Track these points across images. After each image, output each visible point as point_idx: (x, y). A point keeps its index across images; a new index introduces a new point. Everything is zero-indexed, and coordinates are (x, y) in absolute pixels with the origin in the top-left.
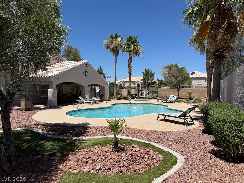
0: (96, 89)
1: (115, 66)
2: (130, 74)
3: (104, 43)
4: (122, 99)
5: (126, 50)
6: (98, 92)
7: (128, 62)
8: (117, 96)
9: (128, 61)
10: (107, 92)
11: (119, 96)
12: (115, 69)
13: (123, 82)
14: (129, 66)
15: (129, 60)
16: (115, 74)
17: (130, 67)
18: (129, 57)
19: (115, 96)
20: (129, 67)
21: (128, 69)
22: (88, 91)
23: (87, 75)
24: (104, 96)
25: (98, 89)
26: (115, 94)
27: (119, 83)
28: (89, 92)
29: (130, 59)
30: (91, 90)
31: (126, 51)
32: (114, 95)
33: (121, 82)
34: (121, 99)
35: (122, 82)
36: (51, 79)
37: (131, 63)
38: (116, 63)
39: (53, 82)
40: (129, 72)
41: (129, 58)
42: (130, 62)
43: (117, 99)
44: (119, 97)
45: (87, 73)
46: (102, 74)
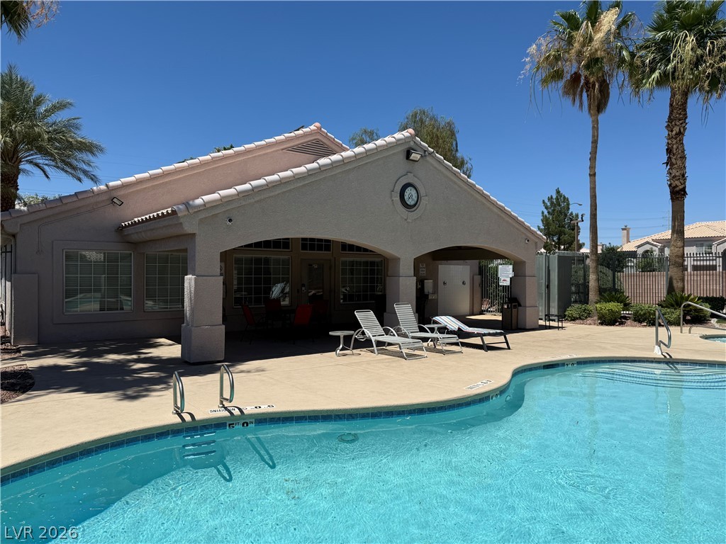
0: (497, 271)
1: (593, 159)
2: (678, 192)
3: (527, 55)
4: (629, 322)
5: (653, 71)
6: (507, 283)
7: (666, 132)
8: (598, 305)
9: (667, 127)
10: (548, 287)
11: (614, 306)
12: (593, 175)
13: (655, 246)
14: (669, 151)
15: (670, 120)
16: (593, 197)
17: (675, 156)
18: (671, 105)
19: (590, 307)
20: (669, 158)
21: (665, 169)
22: (464, 283)
23: (411, 202)
24: (520, 305)
25: (505, 274)
26: (593, 296)
27: (639, 247)
28: (467, 288)
29: (677, 117)
30: (478, 278)
31: (649, 77)
32: (586, 301)
33: (648, 243)
34: (622, 324)
35: (652, 245)
36: (181, 220)
37: (680, 134)
38: (595, 142)
39: (198, 239)
40: (670, 185)
41: (671, 113)
42: (676, 129)
43: (602, 324)
44: (611, 311)
45: (410, 192)
46: (566, 215)
